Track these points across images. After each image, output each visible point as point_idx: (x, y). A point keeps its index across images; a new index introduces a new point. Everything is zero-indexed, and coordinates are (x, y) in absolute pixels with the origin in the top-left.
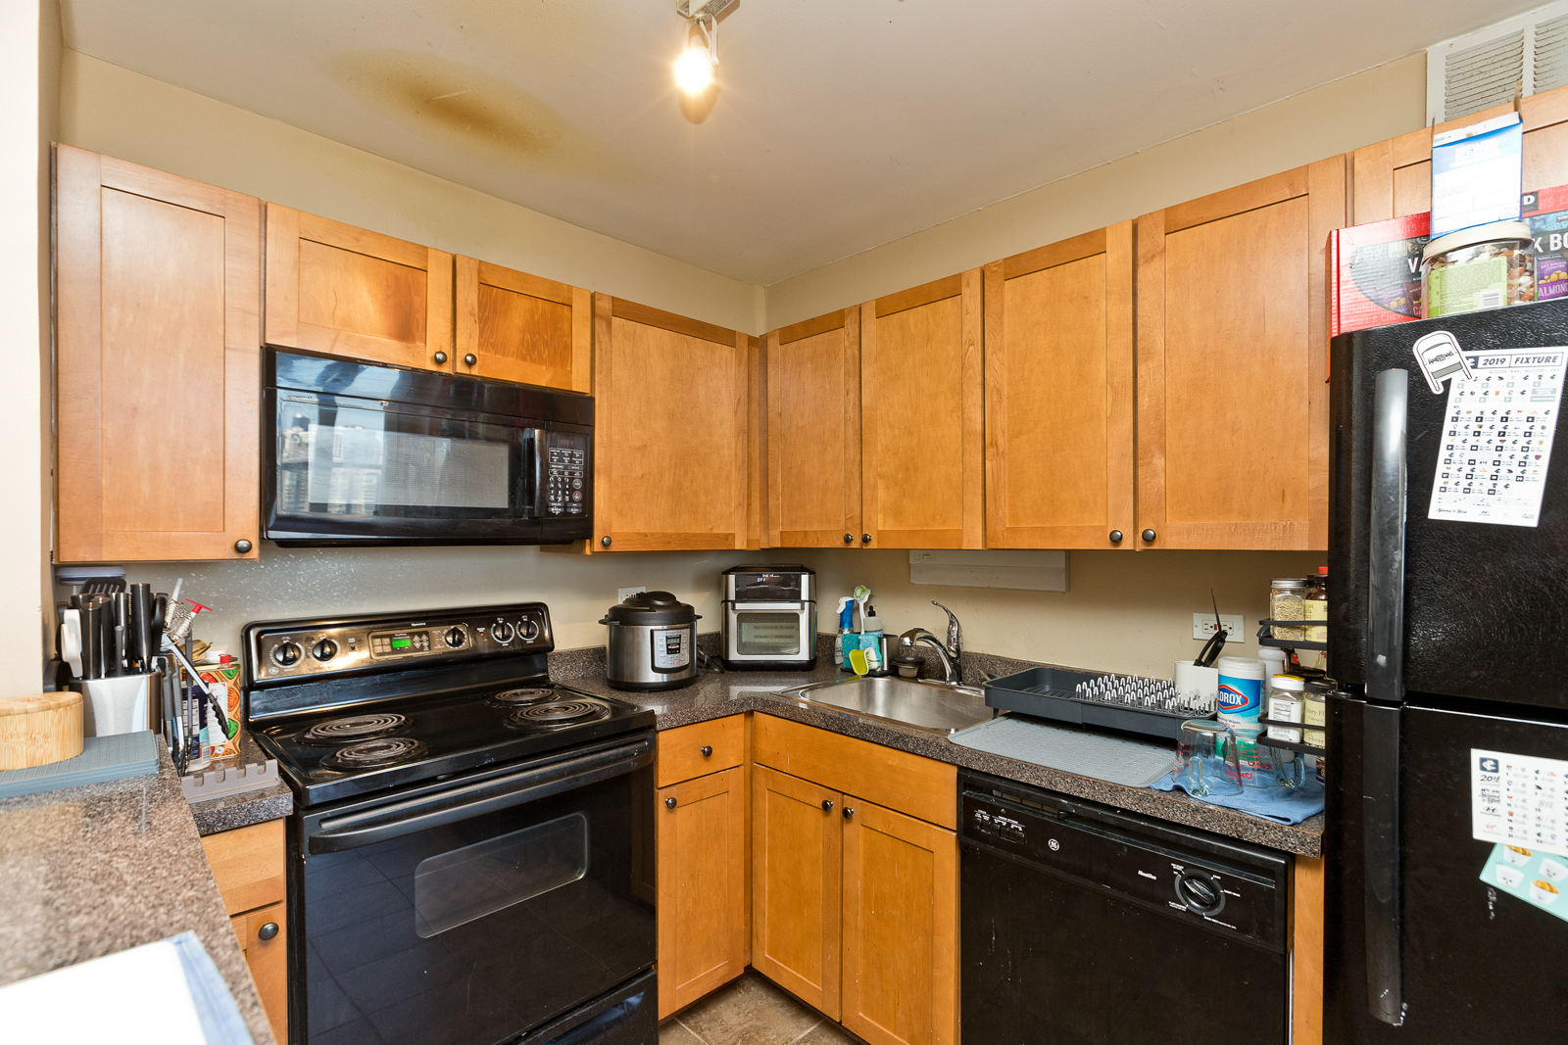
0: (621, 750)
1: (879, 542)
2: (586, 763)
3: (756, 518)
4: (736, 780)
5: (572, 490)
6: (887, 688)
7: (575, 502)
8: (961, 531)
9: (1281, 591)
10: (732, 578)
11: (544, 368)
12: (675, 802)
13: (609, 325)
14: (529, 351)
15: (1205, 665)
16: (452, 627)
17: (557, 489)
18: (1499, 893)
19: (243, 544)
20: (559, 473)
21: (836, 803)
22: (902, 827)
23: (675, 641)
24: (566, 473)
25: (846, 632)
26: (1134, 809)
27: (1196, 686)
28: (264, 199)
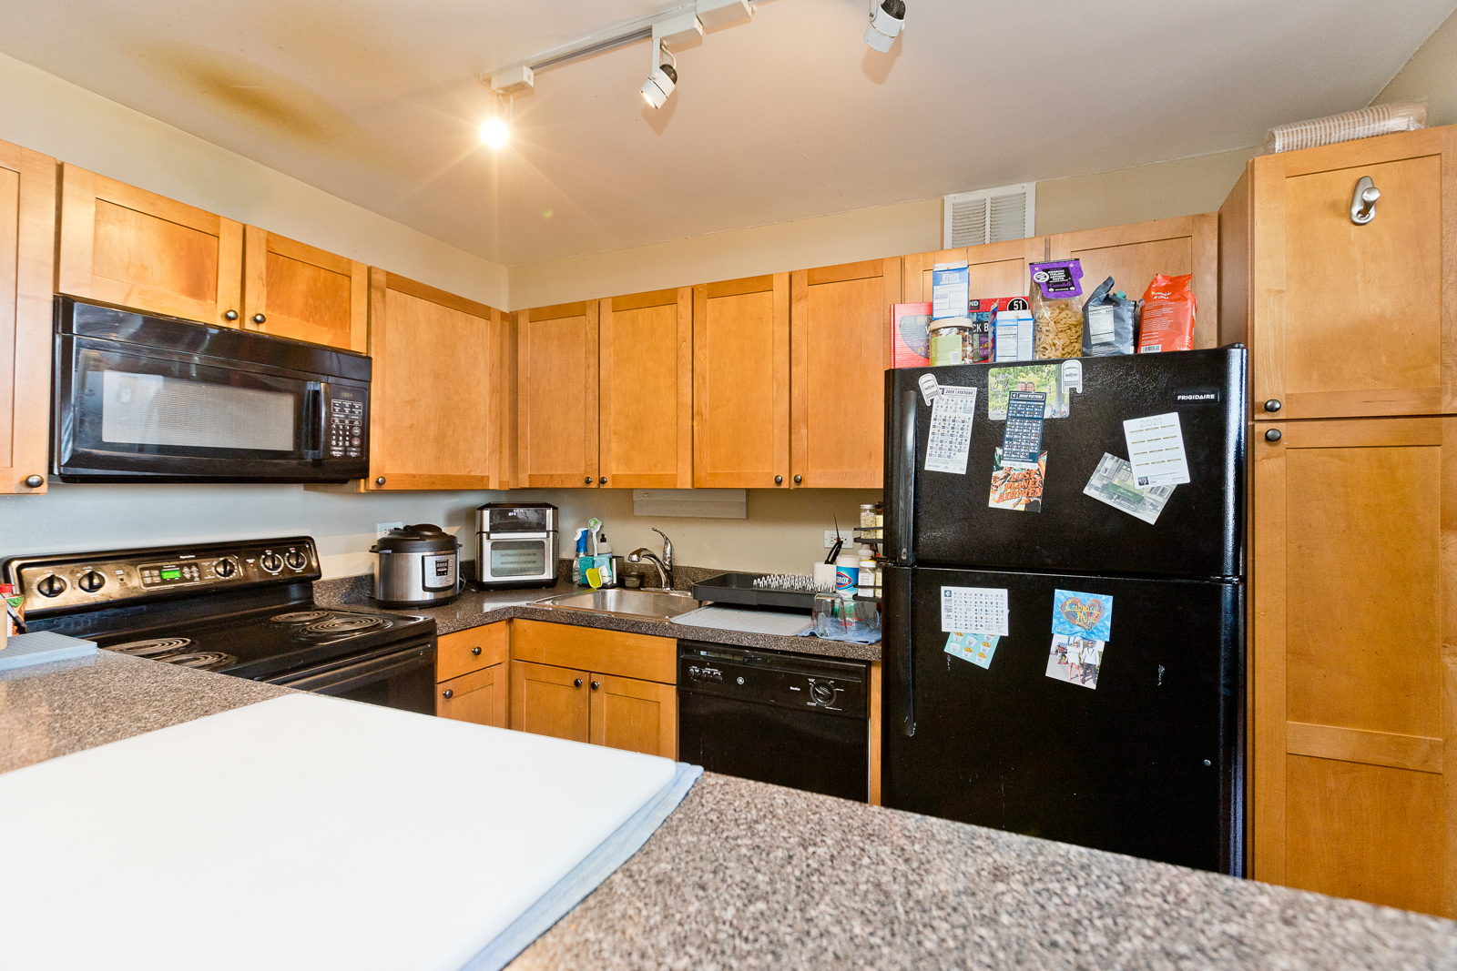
0: (409, 651)
1: (613, 484)
2: (381, 662)
3: (506, 463)
4: (500, 674)
5: (352, 436)
6: (617, 597)
7: (354, 447)
8: (676, 475)
9: (865, 510)
10: (486, 513)
11: (326, 329)
12: (451, 693)
13: (384, 295)
14: (312, 313)
15: (832, 563)
16: (222, 559)
17: (338, 435)
18: (952, 657)
19: (34, 480)
20: (340, 421)
21: (584, 678)
22: (636, 688)
23: (443, 565)
24: (347, 422)
25: (582, 555)
26: (788, 649)
27: (824, 576)
28: (60, 160)
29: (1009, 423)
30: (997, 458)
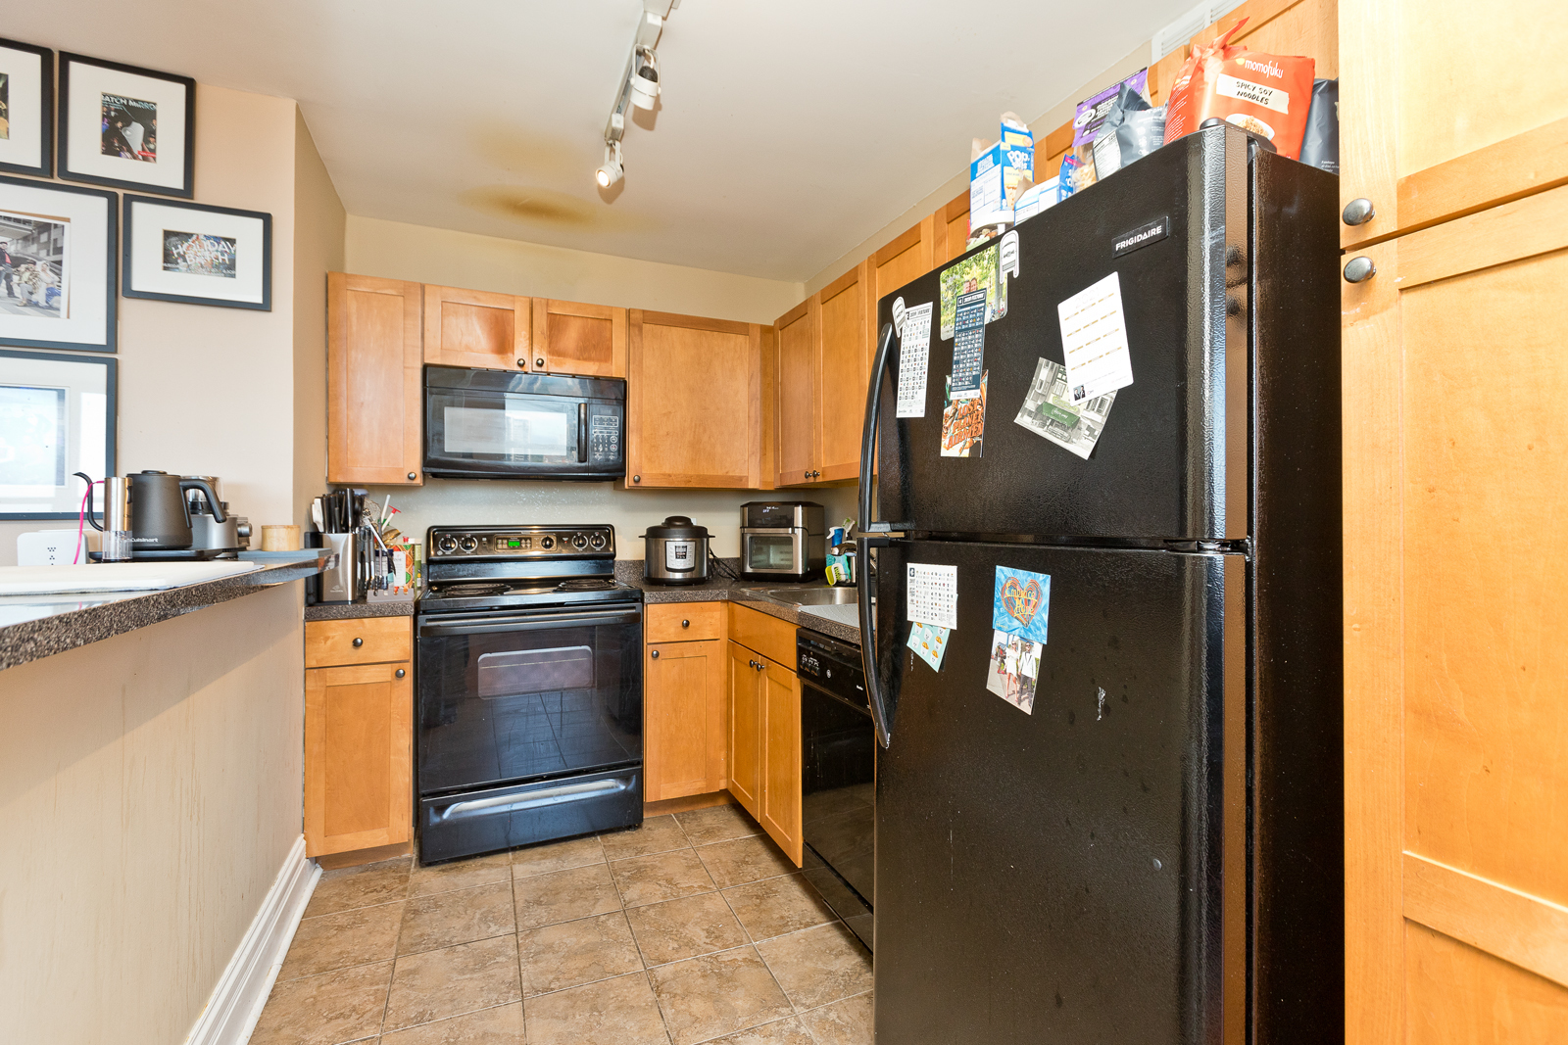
3: (771, 465)
5: (610, 443)
7: (613, 452)
10: (746, 510)
11: (592, 363)
12: (658, 655)
13: (640, 329)
14: (582, 353)
17: (597, 443)
18: (916, 655)
19: (413, 475)
23: (681, 550)
24: (605, 432)
29: (956, 340)
30: (947, 389)
